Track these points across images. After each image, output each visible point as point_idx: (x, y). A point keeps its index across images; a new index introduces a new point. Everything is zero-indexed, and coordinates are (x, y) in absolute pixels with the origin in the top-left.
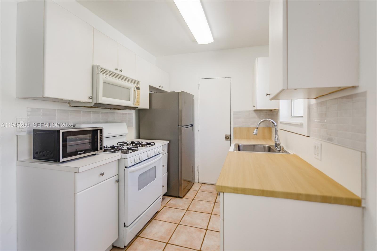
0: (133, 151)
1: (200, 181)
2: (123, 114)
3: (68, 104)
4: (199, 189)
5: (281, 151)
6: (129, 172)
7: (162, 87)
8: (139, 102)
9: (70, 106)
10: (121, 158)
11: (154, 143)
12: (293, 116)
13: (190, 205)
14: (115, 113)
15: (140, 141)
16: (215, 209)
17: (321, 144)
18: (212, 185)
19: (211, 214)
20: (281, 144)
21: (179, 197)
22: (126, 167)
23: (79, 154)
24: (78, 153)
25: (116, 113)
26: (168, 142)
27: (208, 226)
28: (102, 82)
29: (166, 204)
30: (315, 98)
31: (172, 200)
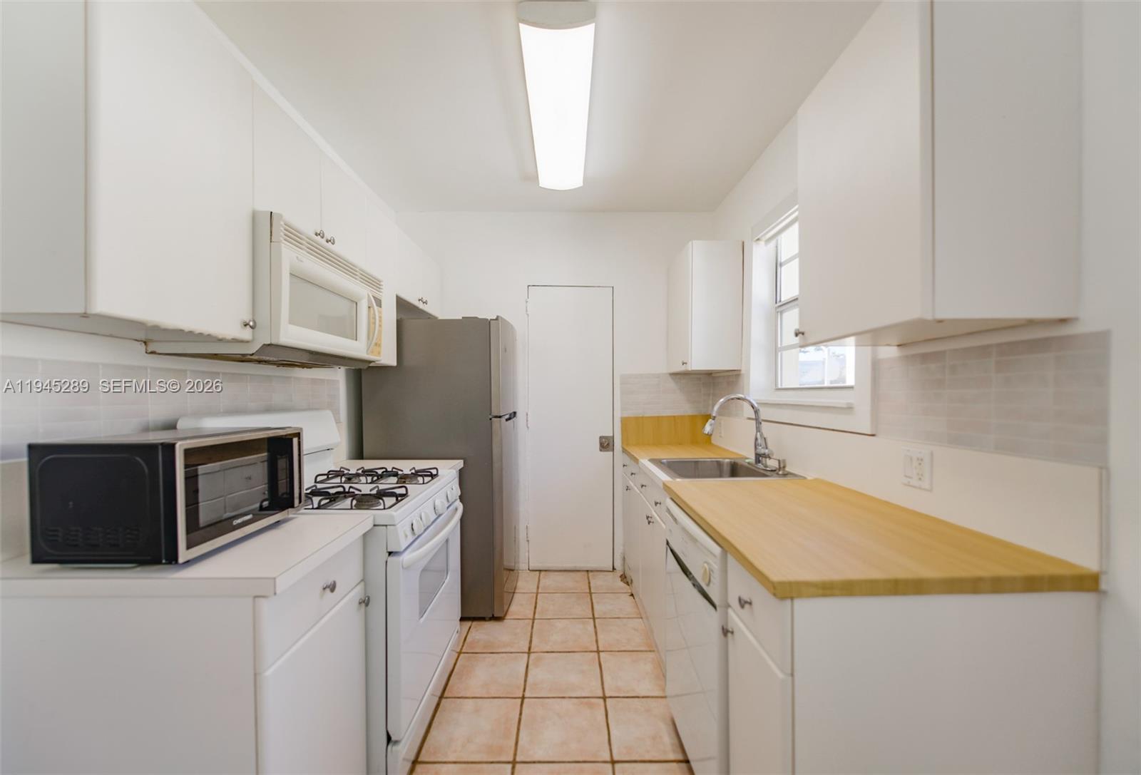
0: (397, 499)
1: (533, 566)
2: (314, 381)
3: (143, 344)
4: (538, 588)
5: (781, 473)
6: (403, 567)
7: (425, 303)
8: (380, 345)
9: (153, 353)
10: (375, 525)
11: (435, 470)
12: (779, 387)
13: (531, 637)
14: (290, 377)
15: (369, 464)
16: (600, 637)
17: (932, 454)
18: (565, 573)
19: (598, 652)
20: (773, 455)
21: (495, 618)
22: (390, 553)
23: (239, 524)
24: (236, 522)
25: (295, 378)
26: (459, 464)
27: (603, 688)
28: (289, 275)
29: (463, 646)
30: (898, 346)
31: (477, 631)
